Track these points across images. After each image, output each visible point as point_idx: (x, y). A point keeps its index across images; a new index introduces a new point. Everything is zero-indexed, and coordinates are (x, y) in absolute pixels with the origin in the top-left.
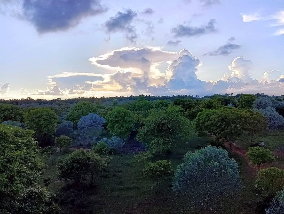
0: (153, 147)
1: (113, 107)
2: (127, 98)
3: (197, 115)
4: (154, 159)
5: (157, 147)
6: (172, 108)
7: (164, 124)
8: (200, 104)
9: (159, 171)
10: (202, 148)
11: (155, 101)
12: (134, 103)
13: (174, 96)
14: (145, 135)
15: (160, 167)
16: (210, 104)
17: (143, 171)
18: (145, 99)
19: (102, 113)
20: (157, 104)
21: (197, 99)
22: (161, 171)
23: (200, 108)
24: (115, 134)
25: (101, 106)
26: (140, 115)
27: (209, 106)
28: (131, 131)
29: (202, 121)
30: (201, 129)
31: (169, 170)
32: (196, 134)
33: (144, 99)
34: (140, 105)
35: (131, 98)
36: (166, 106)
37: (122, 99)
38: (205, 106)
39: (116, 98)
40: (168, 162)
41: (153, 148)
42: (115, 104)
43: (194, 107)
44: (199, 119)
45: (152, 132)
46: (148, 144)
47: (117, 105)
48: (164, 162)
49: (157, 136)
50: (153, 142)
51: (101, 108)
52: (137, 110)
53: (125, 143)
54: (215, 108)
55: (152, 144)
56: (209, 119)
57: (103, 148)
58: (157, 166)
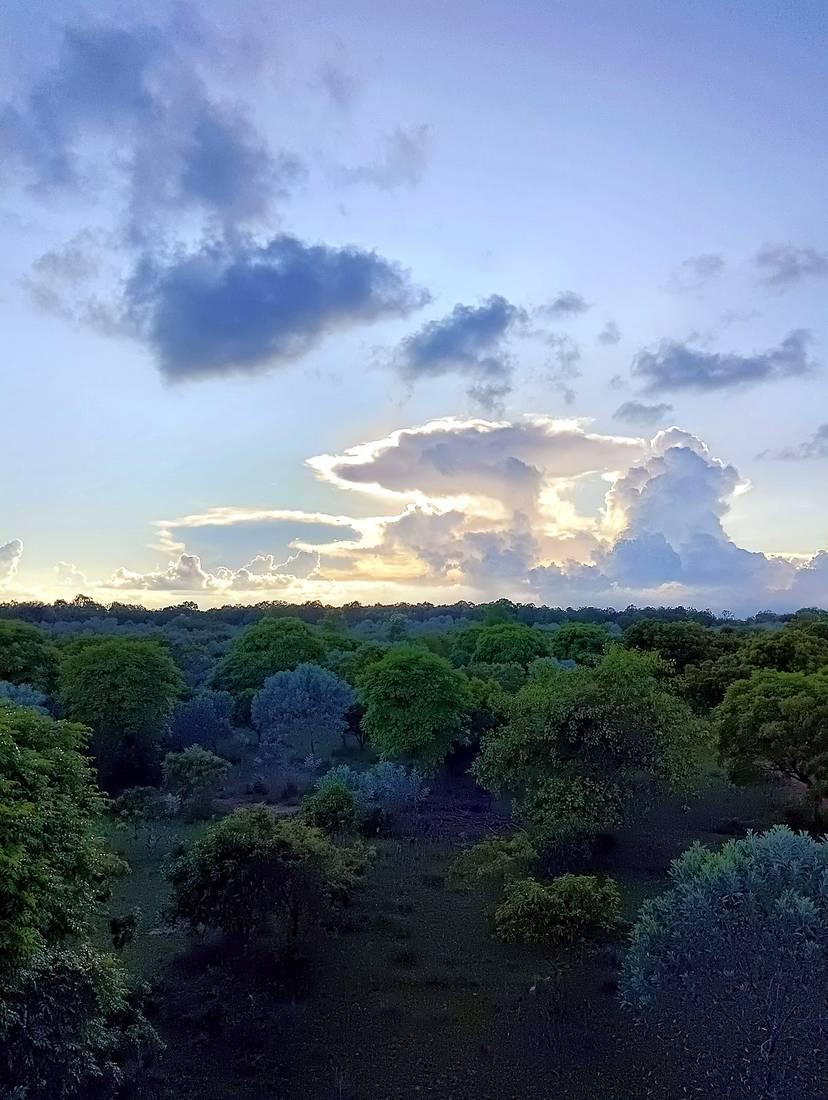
0: (542, 818)
1: (389, 644)
2: (444, 611)
3: (724, 690)
4: (546, 867)
5: (559, 816)
6: (618, 657)
7: (587, 724)
8: (737, 645)
9: (563, 923)
10: (753, 833)
11: (553, 626)
12: (471, 631)
13: (631, 611)
14: (510, 763)
15: (566, 903)
16: (780, 648)
17: (499, 914)
18: (516, 619)
19: (345, 664)
20: (561, 639)
21: (728, 626)
22: (572, 920)
23: (739, 663)
24: (392, 750)
25: (343, 637)
26: (491, 680)
27: (781, 657)
28: (455, 744)
29: (745, 717)
30: (742, 751)
31: (607, 919)
32: (724, 771)
33: (510, 616)
34: (494, 640)
35: (458, 611)
36: (598, 648)
37: (423, 612)
38: (761, 657)
39: (403, 608)
40: (601, 883)
41: (541, 820)
42: (396, 632)
43: (714, 660)
44: (734, 710)
45: (537, 750)
46: (521, 803)
47: (405, 638)
48: (586, 881)
49: (559, 772)
50: (541, 793)
51: (343, 647)
52: (480, 659)
53: (431, 793)
54: (802, 664)
55: (539, 805)
56: (775, 714)
57: (342, 808)
58: (554, 898)
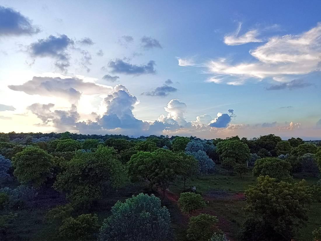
0: (76, 198)
1: (25, 146)
2: (46, 135)
3: (130, 158)
4: (75, 213)
5: (81, 197)
6: (102, 149)
7: (91, 169)
8: (135, 145)
9: (80, 229)
10: (134, 196)
11: (83, 140)
12: (55, 142)
13: (107, 136)
14: (66, 183)
15: (82, 223)
16: (145, 146)
17: (60, 229)
18: (71, 138)
19: (8, 153)
20: (86, 144)
21: (133, 139)
22: (83, 228)
23: (135, 150)
24: (25, 181)
25: (8, 143)
26: (61, 157)
27: (145, 148)
28: (48, 178)
29: (135, 164)
30: (134, 174)
31: (94, 226)
32: (129, 180)
33: (69, 137)
34: (63, 144)
35: (52, 135)
36: (96, 146)
37: (39, 135)
38: (140, 148)
39: (31, 134)
40: (92, 216)
41: (75, 199)
42: (28, 142)
43: (128, 149)
44: (132, 163)
45: (75, 179)
46: (69, 194)
47: (31, 144)
48: (88, 216)
49: (82, 184)
50: (76, 191)
51: (8, 147)
52: (57, 151)
53: (38, 194)
54: (150, 150)
55: (75, 195)
56: (142, 163)
57: (4, 202)
58: (78, 222)
